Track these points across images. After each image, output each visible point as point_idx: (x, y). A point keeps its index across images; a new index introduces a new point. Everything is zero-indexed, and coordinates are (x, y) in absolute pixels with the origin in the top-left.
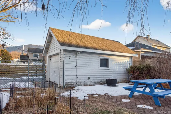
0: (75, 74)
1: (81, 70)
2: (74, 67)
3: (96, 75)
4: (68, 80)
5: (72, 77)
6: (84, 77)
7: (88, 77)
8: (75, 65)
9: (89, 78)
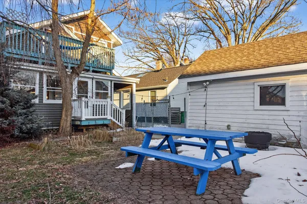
0: (204, 119)
1: (214, 111)
2: (202, 107)
3: (246, 122)
4: (193, 127)
5: (199, 122)
6: (220, 124)
7: (227, 125)
8: (204, 104)
9: (229, 127)
